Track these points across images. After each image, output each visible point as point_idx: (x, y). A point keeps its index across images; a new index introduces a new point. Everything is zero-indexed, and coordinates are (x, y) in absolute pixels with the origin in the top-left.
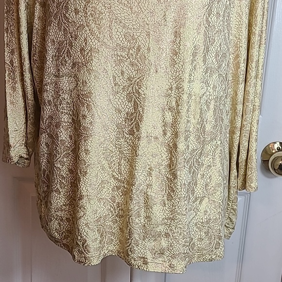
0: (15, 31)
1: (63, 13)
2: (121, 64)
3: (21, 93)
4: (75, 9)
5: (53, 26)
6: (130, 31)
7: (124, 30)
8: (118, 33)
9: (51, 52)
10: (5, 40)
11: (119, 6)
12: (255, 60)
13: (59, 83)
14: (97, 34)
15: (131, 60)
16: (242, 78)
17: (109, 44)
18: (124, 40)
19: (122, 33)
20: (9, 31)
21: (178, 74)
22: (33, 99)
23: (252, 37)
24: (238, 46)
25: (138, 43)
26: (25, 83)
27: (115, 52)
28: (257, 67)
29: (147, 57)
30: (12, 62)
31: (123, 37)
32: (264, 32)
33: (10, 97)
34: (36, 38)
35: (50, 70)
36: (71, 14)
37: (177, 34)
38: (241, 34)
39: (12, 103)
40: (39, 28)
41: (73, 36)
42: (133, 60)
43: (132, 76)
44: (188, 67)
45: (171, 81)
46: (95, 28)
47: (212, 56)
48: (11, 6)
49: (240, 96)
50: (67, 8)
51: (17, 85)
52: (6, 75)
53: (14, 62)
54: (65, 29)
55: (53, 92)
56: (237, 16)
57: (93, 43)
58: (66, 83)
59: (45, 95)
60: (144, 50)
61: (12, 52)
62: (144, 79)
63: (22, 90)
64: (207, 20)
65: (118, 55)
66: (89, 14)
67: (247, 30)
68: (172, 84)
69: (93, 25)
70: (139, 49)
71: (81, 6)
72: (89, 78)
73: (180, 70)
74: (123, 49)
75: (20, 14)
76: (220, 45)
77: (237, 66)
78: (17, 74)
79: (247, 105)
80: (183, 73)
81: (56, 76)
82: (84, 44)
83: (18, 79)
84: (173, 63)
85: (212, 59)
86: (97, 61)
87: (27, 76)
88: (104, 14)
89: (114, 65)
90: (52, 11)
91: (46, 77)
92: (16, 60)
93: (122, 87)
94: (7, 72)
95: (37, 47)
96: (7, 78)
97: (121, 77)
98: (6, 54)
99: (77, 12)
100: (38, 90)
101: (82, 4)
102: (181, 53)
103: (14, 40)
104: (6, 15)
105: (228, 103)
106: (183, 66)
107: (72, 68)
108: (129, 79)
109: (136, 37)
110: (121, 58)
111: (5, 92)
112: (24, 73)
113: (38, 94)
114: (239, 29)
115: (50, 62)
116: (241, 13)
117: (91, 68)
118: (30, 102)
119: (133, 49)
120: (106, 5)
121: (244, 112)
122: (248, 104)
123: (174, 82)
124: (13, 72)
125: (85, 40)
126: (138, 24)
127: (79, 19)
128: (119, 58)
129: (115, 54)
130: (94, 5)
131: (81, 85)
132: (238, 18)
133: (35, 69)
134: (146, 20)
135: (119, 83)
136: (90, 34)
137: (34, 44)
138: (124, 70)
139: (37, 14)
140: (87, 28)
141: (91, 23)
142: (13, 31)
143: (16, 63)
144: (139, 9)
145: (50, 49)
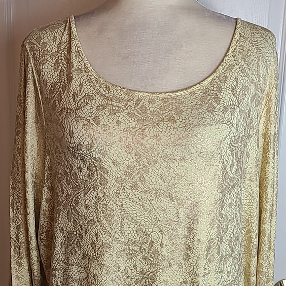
0: (21, 207)
1: (73, 205)
2: (133, 258)
3: (27, 268)
4: (86, 204)
5: (62, 215)
6: (142, 227)
7: (136, 226)
8: (130, 229)
9: (60, 239)
10: (11, 215)
11: (130, 204)
12: (267, 235)
13: (69, 271)
14: (108, 230)
15: (144, 254)
16: (255, 251)
17: (120, 239)
18: (136, 235)
19: (134, 229)
20: (15, 207)
21: (192, 268)
22: (39, 275)
23: (263, 212)
24: (250, 222)
25: (150, 239)
26: (31, 261)
27: (127, 247)
28: (269, 240)
29: (160, 252)
30: (17, 237)
31: (135, 232)
32: (274, 204)
33: (16, 272)
34: (43, 219)
35: (58, 256)
36: (82, 208)
37: (191, 230)
38: (252, 211)
39: (18, 278)
40: (47, 210)
41: (84, 229)
42: (146, 255)
43: (145, 270)
44: (203, 262)
45: (185, 274)
46: (107, 225)
47: (225, 245)
48: (17, 184)
49: (254, 269)
50: (77, 202)
51: (22, 261)
52: (12, 250)
53: (20, 237)
54: (75, 221)
55: (62, 278)
56: (247, 194)
57: (104, 238)
58: (75, 272)
59: (53, 279)
60: (157, 245)
61: (18, 228)
62: (158, 274)
63: (28, 264)
64: (220, 214)
65: (129, 249)
66: (100, 210)
67: (258, 207)
68: (187, 277)
69: (104, 221)
70: (152, 244)
71: (92, 203)
72: (100, 272)
73: (194, 264)
74: (134, 243)
75: (27, 195)
76: (233, 231)
77: (250, 240)
78: (23, 249)
79: (260, 278)
80: (198, 267)
81: (65, 263)
82: (95, 238)
83: (24, 254)
84: (187, 257)
85: (225, 247)
86: (108, 256)
87: (34, 254)
88: (115, 212)
89: (126, 259)
90: (61, 200)
91: (54, 262)
92: (22, 236)
93: (134, 280)
94: (13, 247)
95: (44, 227)
96: (12, 253)
97: (133, 271)
98: (11, 229)
99: (87, 207)
100: (44, 266)
101: (93, 201)
102: (195, 248)
103: (20, 216)
104: (11, 190)
105: (242, 280)
106: (198, 261)
107: (82, 259)
108: (142, 272)
109: (149, 233)
110: (133, 252)
111: (11, 267)
112: (31, 252)
113: (45, 270)
114: (250, 206)
115: (59, 248)
116: (251, 192)
117: (103, 263)
118: (37, 278)
119: (146, 245)
120: (117, 203)
121: (258, 283)
122: (261, 276)
123: (188, 275)
124: (19, 247)
125: (96, 234)
126: (150, 221)
127: (90, 214)
128: (131, 252)
129: (127, 248)
130: (105, 202)
131: (92, 278)
132: (249, 196)
133: (41, 247)
134: (158, 217)
135: (131, 276)
136: (101, 230)
137: (42, 224)
138: (137, 264)
139: (44, 197)
140: (98, 224)
141: (102, 219)
142: (19, 207)
143: (22, 239)
144: (151, 207)
145: (58, 237)
